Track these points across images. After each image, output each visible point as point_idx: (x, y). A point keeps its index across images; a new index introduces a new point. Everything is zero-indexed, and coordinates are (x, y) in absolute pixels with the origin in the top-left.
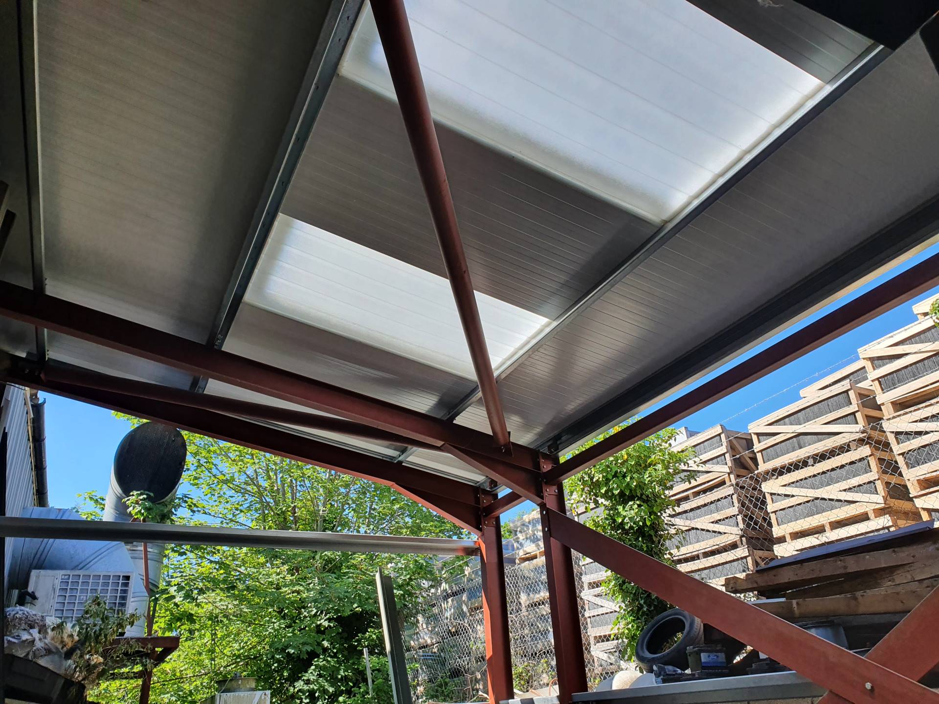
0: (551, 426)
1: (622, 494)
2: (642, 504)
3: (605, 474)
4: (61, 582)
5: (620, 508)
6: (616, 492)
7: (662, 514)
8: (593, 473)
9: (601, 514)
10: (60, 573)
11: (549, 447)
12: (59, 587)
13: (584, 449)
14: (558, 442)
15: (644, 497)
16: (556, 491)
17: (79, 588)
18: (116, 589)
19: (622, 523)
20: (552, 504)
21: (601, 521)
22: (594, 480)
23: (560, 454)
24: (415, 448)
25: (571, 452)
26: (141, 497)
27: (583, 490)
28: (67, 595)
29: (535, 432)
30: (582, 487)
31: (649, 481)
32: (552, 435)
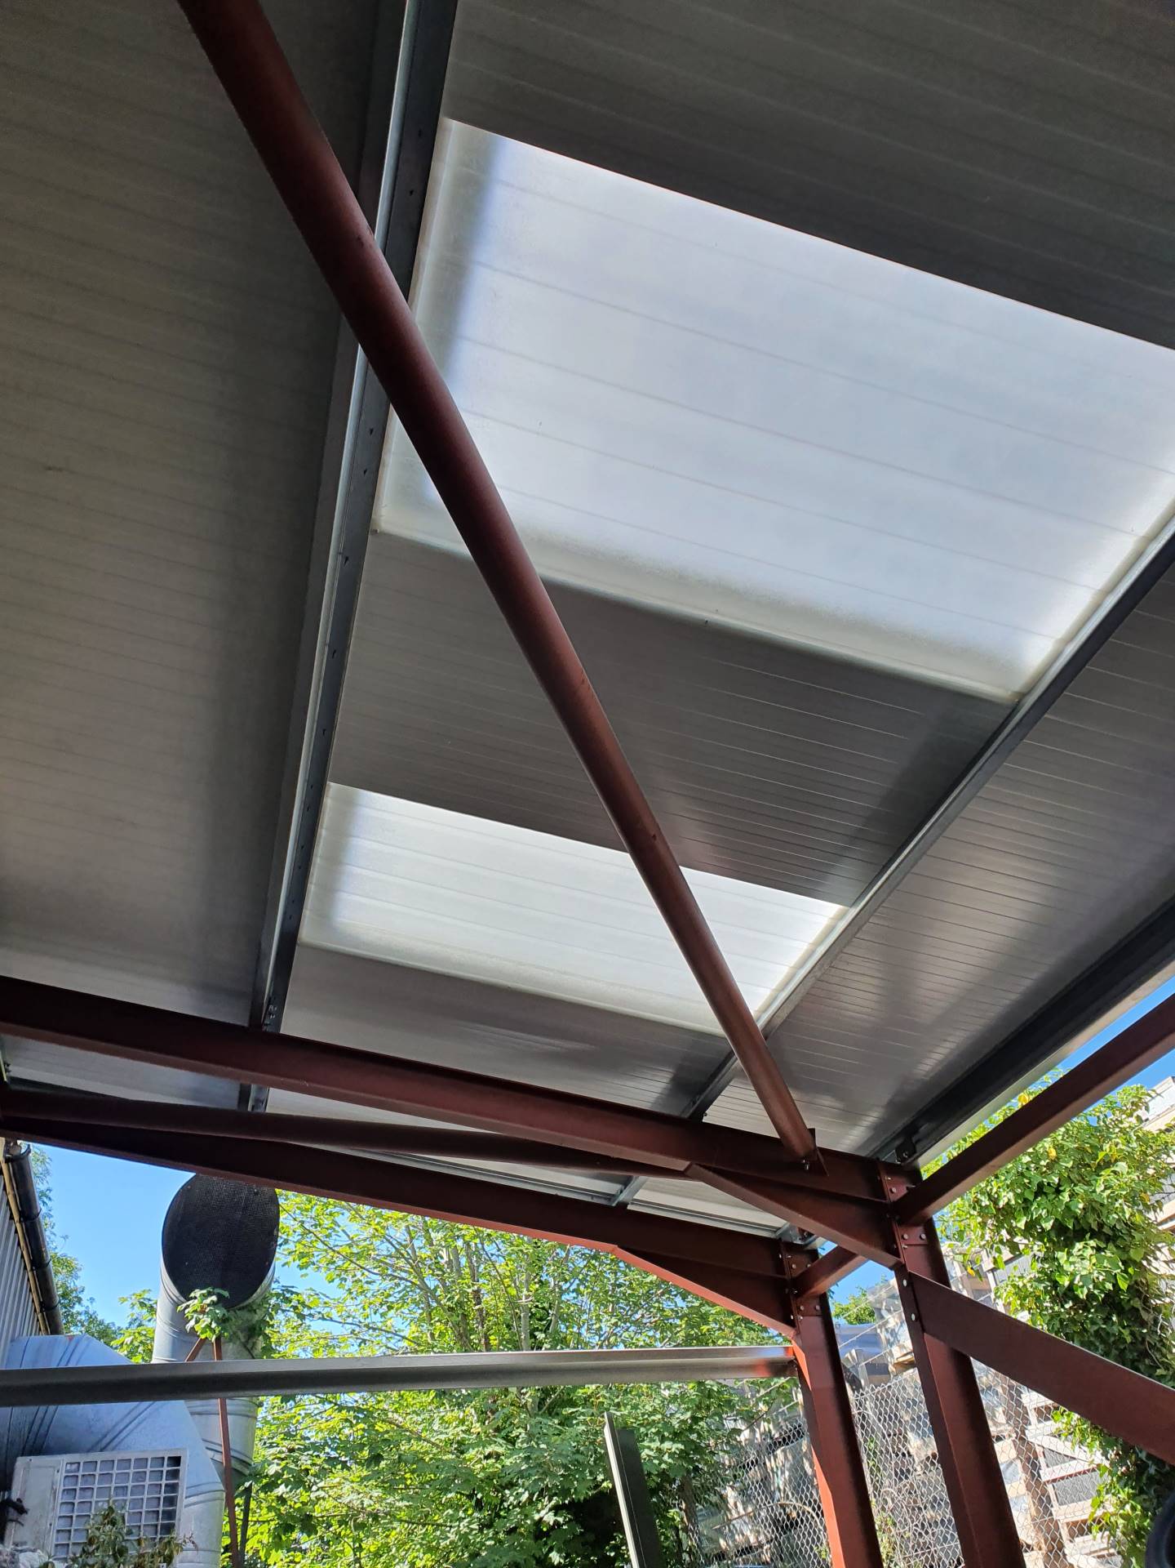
0: (895, 1107)
1: (1059, 1228)
2: (1102, 1245)
3: (1019, 1191)
4: (66, 1477)
5: (1061, 1255)
6: (1048, 1225)
7: (1149, 1263)
8: (995, 1190)
9: (1027, 1268)
10: (64, 1459)
11: (899, 1150)
12: (62, 1488)
13: (968, 1145)
14: (914, 1139)
15: (1106, 1230)
16: (924, 1236)
17: (96, 1486)
18: (157, 1485)
19: (1071, 1288)
20: (918, 1265)
21: (1029, 1285)
22: (1001, 1204)
23: (921, 1160)
24: (642, 1178)
25: (945, 1154)
26: (208, 1301)
27: (983, 1225)
28: (76, 1501)
29: (866, 1123)
30: (980, 1219)
31: (1108, 1197)
32: (900, 1125)
